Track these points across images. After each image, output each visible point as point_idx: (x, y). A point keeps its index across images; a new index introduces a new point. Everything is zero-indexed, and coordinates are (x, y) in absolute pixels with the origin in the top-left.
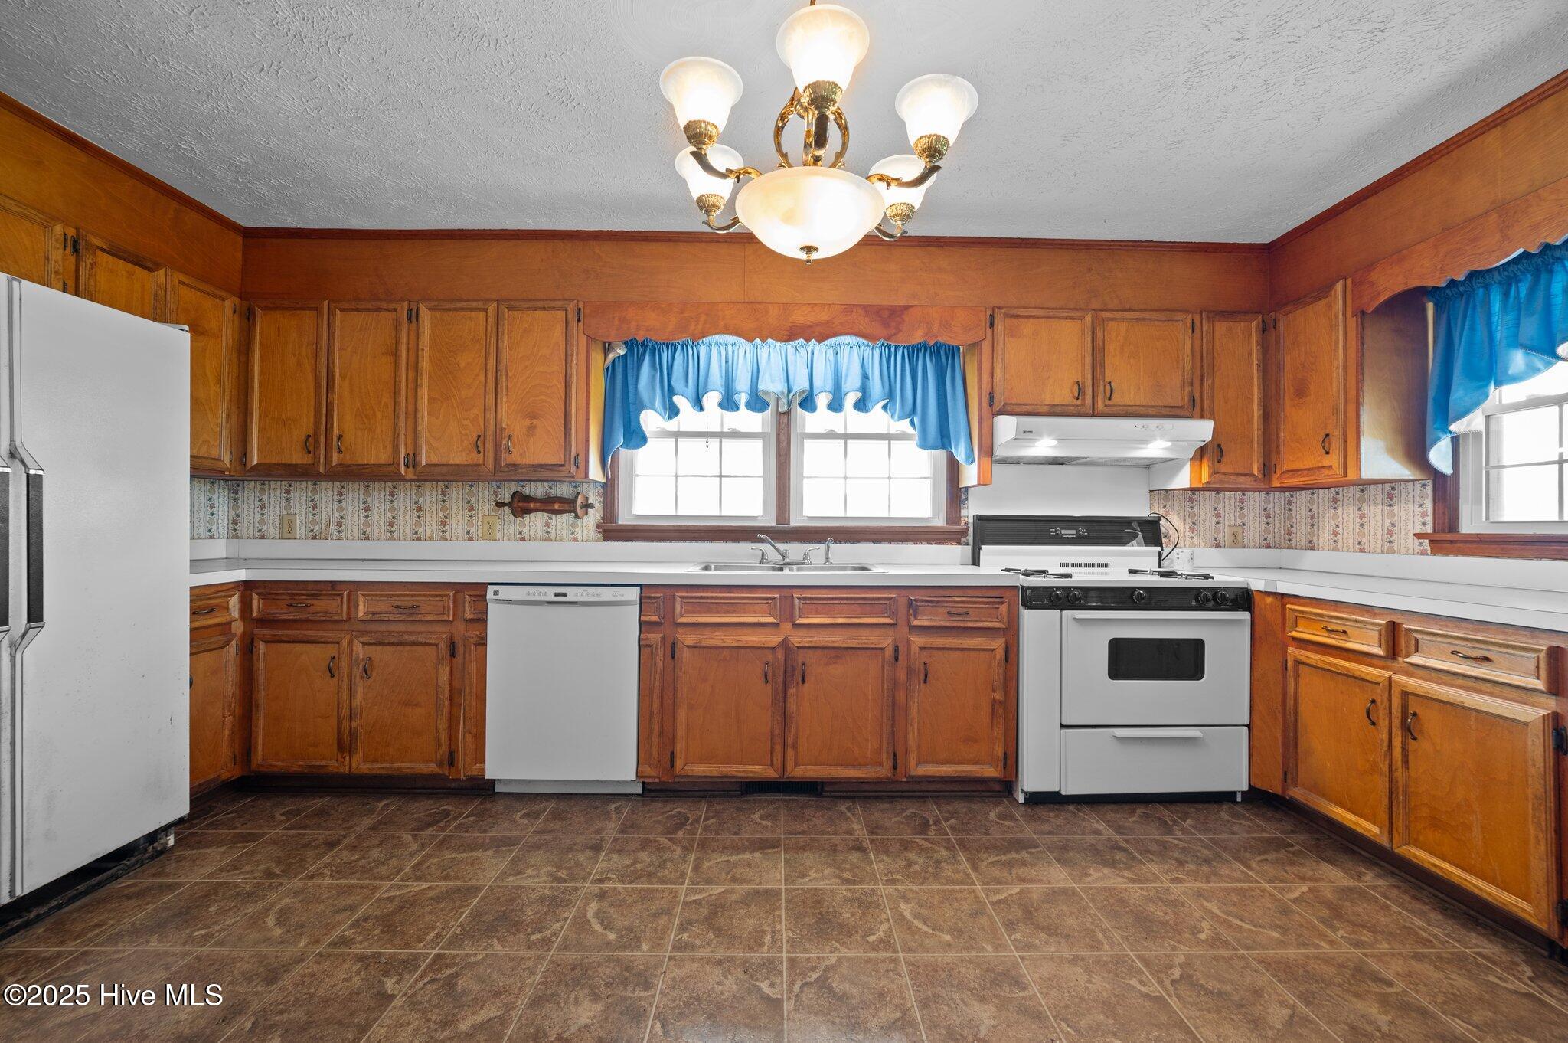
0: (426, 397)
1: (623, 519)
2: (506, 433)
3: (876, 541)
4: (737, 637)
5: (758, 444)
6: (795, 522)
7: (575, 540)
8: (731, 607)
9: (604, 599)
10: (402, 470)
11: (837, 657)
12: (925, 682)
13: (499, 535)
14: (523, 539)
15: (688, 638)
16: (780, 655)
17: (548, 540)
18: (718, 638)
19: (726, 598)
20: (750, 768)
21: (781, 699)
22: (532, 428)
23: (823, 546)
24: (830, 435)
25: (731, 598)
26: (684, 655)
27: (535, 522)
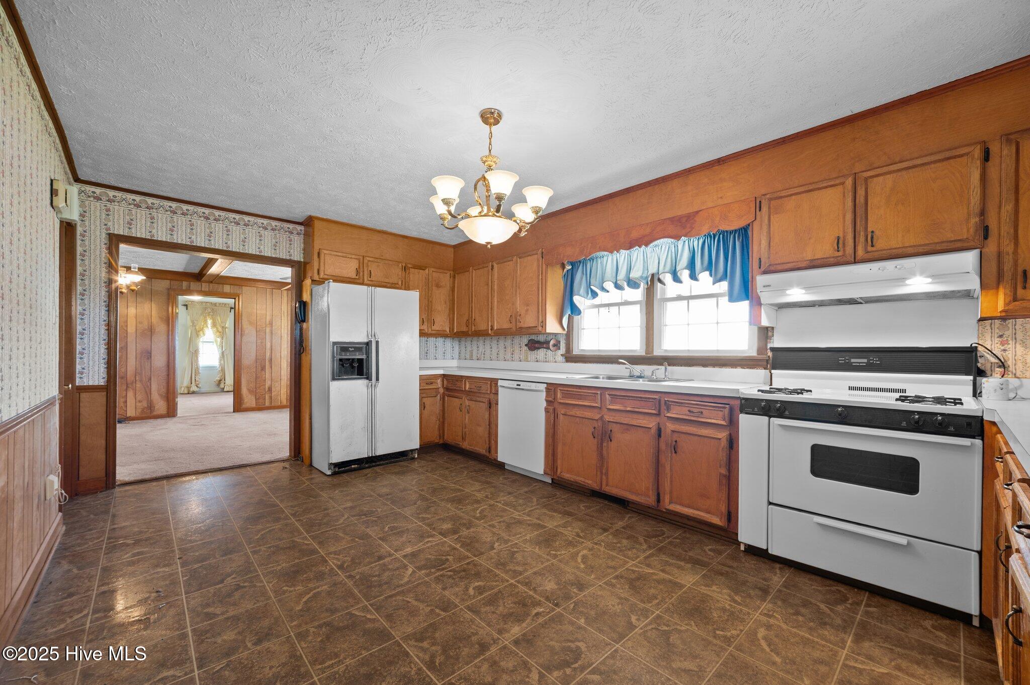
0: (496, 301)
1: (575, 352)
2: (519, 314)
3: (705, 366)
4: (582, 413)
5: (638, 307)
6: (657, 352)
7: (556, 362)
8: (580, 397)
9: (532, 388)
10: (490, 332)
11: (627, 429)
12: (676, 452)
13: (529, 359)
14: (537, 361)
15: (563, 411)
16: (600, 424)
18: (574, 412)
19: (578, 392)
20: (587, 481)
21: (600, 448)
22: (527, 310)
23: (663, 368)
24: (680, 298)
25: (580, 392)
26: (561, 418)
27: (541, 353)
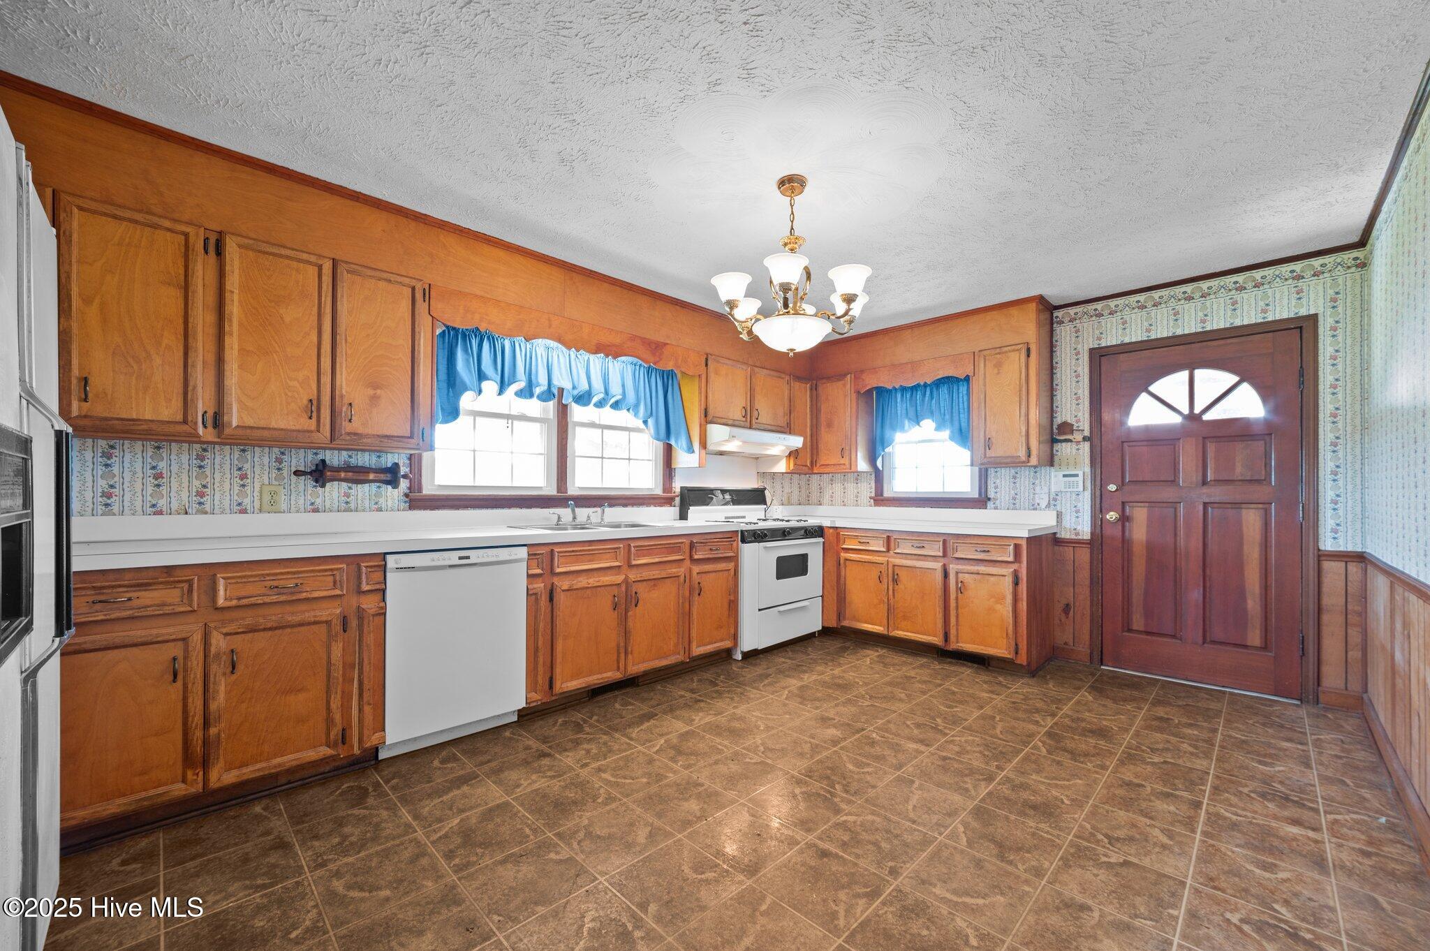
0: (236, 347)
2: (346, 401)
4: (597, 579)
6: (572, 491)
7: (380, 510)
8: (591, 556)
9: (501, 558)
10: (201, 430)
11: (655, 585)
12: (699, 595)
13: (284, 506)
14: (316, 510)
15: (564, 584)
16: (623, 588)
17: (348, 510)
18: (583, 581)
19: (589, 550)
20: (605, 675)
21: (624, 619)
22: (374, 399)
23: (599, 510)
24: (592, 425)
25: (592, 550)
26: (561, 598)
27: (334, 491)
